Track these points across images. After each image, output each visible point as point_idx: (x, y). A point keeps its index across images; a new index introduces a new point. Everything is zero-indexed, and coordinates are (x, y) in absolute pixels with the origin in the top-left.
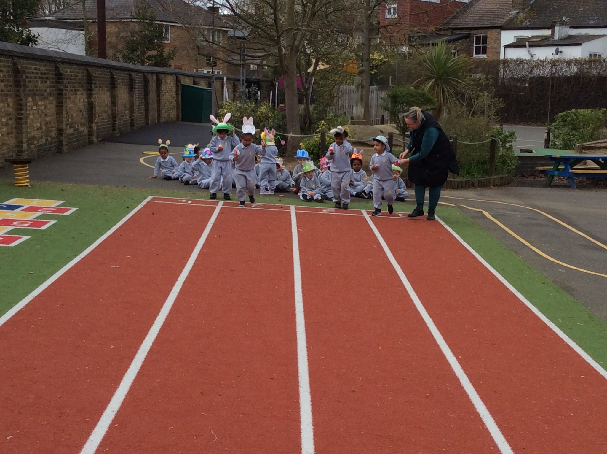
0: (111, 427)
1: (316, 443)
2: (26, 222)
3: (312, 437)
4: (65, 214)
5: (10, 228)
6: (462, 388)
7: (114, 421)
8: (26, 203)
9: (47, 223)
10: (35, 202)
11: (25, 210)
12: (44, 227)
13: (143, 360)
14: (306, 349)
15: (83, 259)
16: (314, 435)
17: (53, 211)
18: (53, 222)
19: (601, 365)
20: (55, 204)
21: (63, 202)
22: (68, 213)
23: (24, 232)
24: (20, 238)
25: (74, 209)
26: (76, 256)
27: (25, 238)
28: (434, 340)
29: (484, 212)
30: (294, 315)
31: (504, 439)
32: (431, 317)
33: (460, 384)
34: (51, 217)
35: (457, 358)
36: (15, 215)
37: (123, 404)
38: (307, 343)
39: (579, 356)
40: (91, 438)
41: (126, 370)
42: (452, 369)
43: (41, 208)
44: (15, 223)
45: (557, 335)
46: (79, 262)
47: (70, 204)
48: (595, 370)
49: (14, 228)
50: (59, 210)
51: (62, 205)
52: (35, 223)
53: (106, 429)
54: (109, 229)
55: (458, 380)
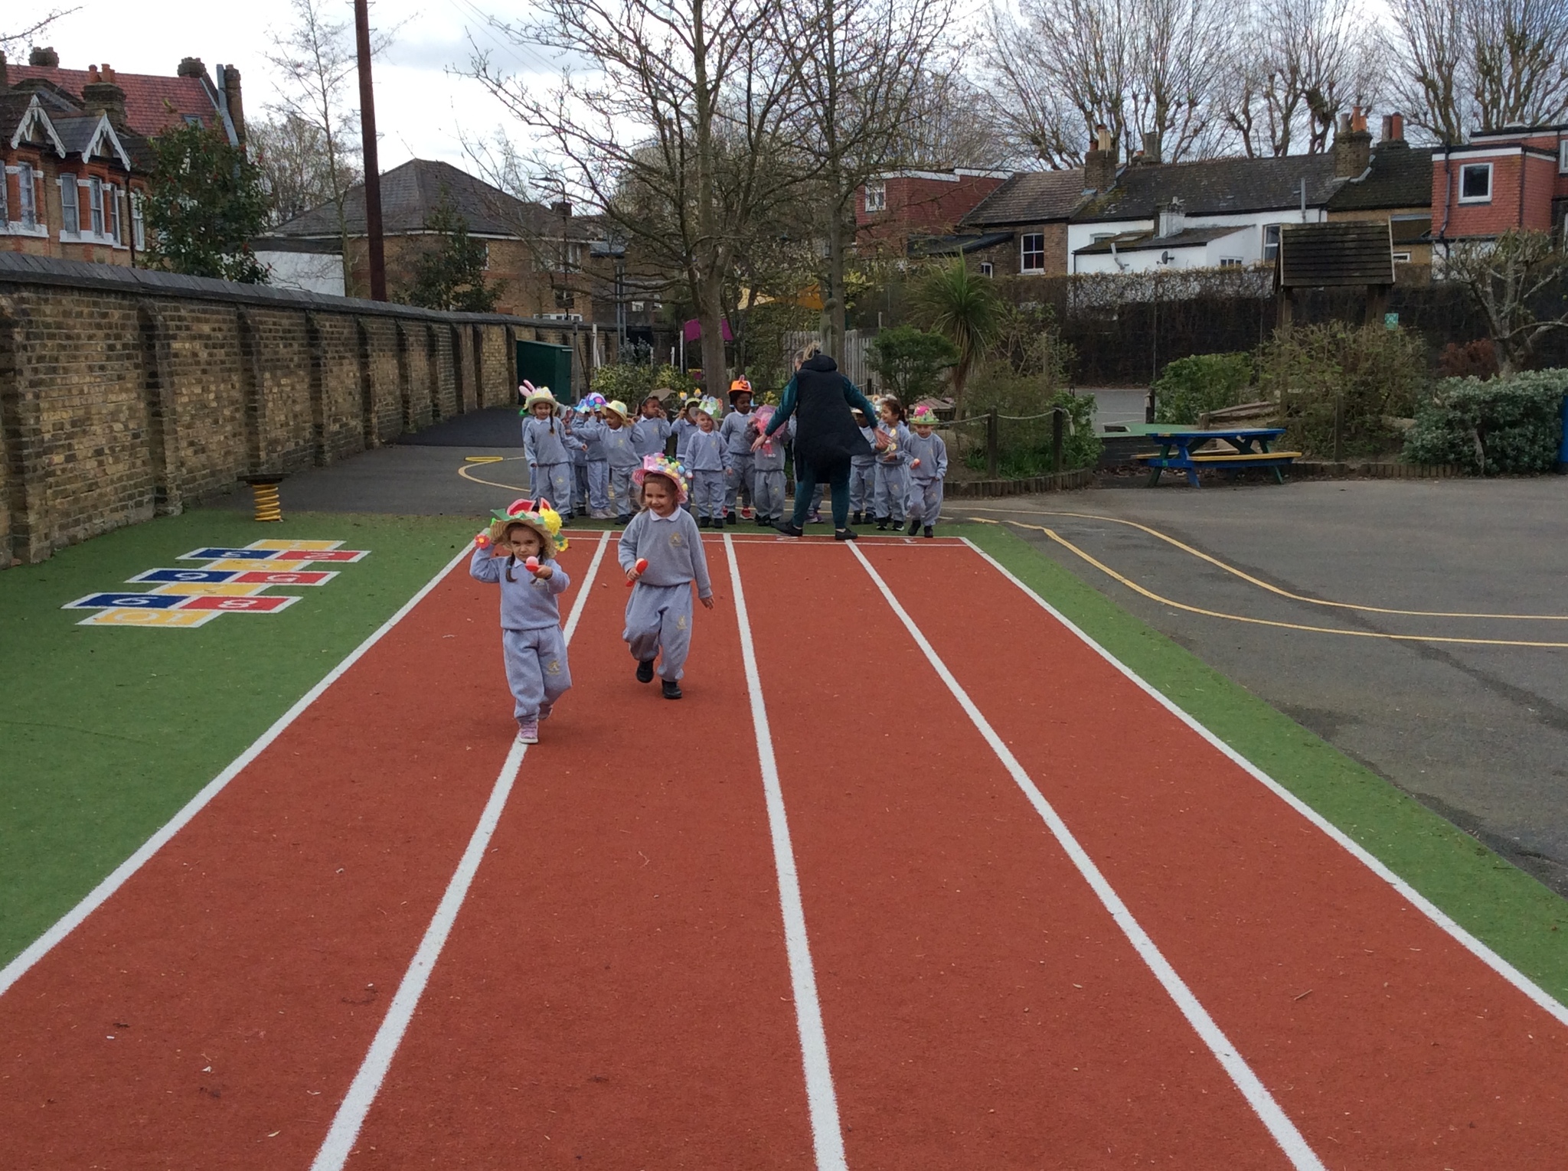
0: (487, 852)
1: (797, 861)
2: (289, 575)
3: (791, 855)
4: (351, 560)
5: (264, 586)
6: (1016, 783)
7: (491, 845)
8: (283, 546)
9: (325, 575)
10: (297, 545)
11: (284, 557)
12: (321, 583)
13: (519, 764)
14: (769, 741)
15: (394, 627)
16: (795, 852)
17: (330, 558)
18: (333, 574)
19: (1229, 745)
20: (332, 546)
21: (342, 542)
22: (355, 559)
23: (291, 591)
24: (283, 600)
25: (364, 553)
26: (383, 623)
27: (293, 600)
28: (970, 722)
29: (1046, 530)
30: (747, 694)
31: (1078, 847)
32: (964, 688)
33: (1012, 778)
34: (329, 567)
35: (1008, 746)
36: (268, 566)
37: (499, 823)
38: (771, 732)
39: (1196, 734)
40: (461, 867)
41: (496, 779)
42: (1000, 760)
43: (309, 554)
44: (271, 578)
45: (1163, 706)
46: (389, 632)
47: (355, 545)
48: (1220, 752)
49: (272, 585)
50: (338, 556)
51: (342, 547)
52: (303, 577)
53: (481, 855)
54: (429, 581)
55: (1008, 773)
